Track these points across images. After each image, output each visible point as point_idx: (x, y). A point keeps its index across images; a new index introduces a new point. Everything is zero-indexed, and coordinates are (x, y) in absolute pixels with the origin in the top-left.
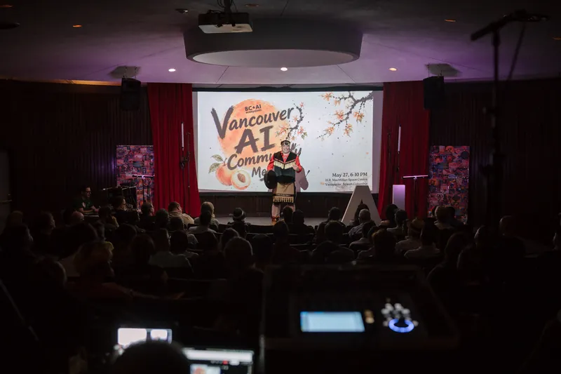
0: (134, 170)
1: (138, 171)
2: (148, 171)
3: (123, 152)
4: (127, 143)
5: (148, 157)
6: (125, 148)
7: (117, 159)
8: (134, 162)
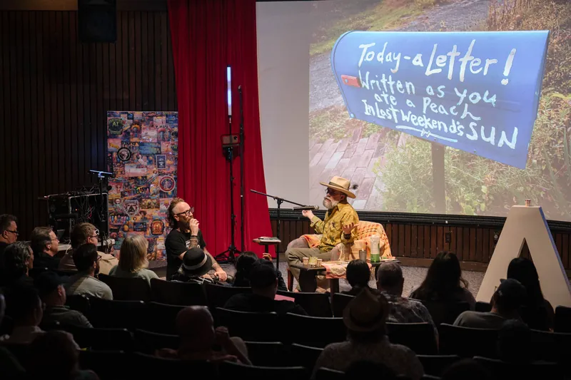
0: (140, 160)
1: (150, 162)
2: (168, 162)
3: (121, 125)
4: (127, 107)
5: (167, 134)
6: (124, 117)
7: (108, 137)
8: (142, 144)
